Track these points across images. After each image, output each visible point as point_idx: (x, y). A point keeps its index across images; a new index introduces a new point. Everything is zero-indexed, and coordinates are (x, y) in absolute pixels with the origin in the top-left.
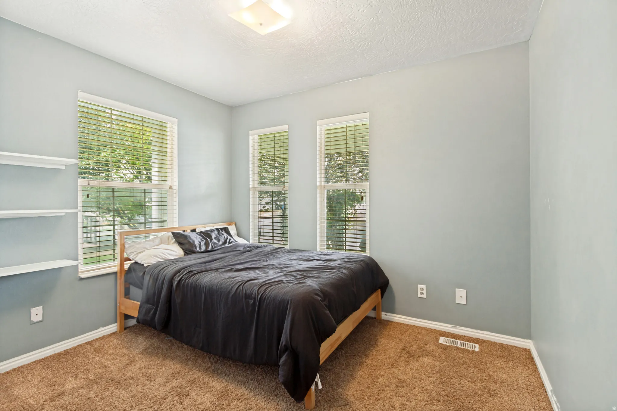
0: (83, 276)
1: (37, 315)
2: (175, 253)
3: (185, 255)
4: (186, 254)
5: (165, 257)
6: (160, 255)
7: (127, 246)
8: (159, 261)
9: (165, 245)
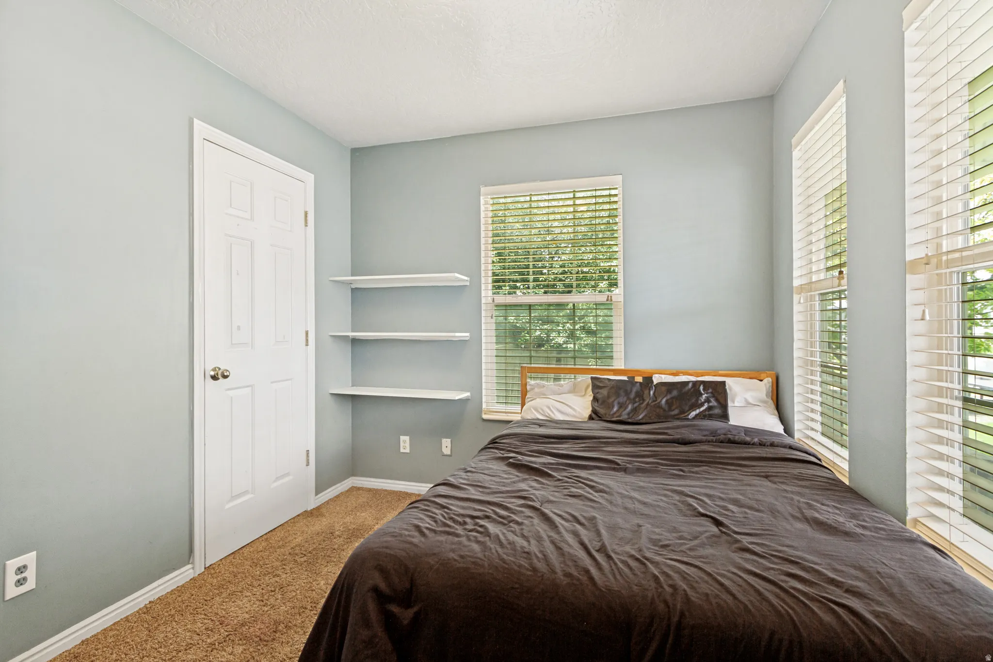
0: (485, 417)
1: (447, 447)
2: (569, 411)
3: (591, 418)
4: (594, 416)
5: (549, 414)
6: (542, 410)
7: (528, 388)
8: (538, 419)
9: (575, 396)
